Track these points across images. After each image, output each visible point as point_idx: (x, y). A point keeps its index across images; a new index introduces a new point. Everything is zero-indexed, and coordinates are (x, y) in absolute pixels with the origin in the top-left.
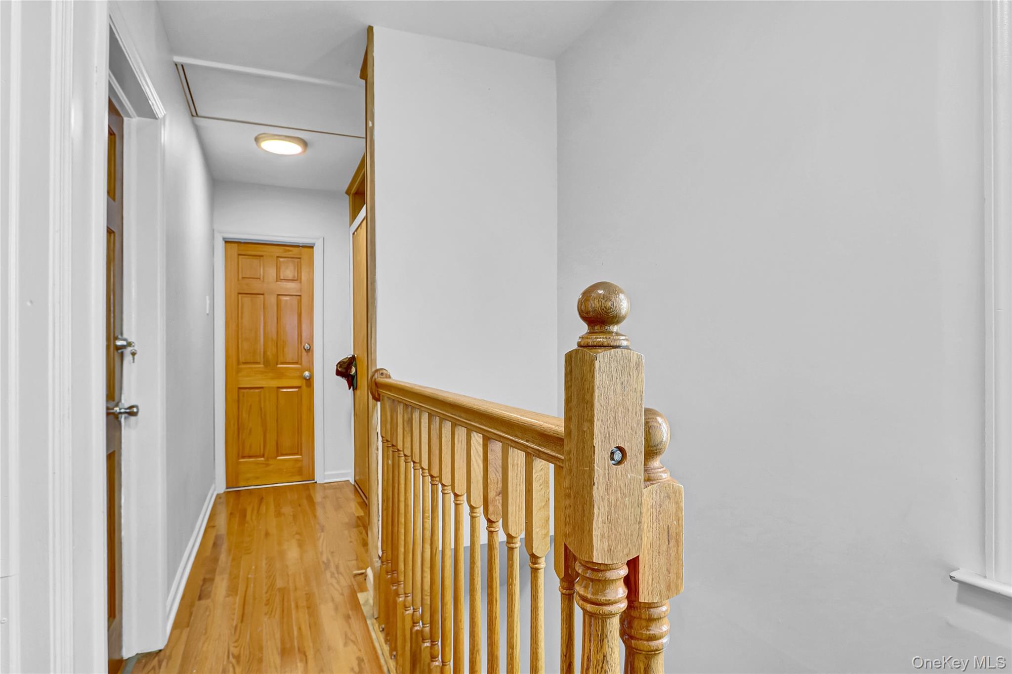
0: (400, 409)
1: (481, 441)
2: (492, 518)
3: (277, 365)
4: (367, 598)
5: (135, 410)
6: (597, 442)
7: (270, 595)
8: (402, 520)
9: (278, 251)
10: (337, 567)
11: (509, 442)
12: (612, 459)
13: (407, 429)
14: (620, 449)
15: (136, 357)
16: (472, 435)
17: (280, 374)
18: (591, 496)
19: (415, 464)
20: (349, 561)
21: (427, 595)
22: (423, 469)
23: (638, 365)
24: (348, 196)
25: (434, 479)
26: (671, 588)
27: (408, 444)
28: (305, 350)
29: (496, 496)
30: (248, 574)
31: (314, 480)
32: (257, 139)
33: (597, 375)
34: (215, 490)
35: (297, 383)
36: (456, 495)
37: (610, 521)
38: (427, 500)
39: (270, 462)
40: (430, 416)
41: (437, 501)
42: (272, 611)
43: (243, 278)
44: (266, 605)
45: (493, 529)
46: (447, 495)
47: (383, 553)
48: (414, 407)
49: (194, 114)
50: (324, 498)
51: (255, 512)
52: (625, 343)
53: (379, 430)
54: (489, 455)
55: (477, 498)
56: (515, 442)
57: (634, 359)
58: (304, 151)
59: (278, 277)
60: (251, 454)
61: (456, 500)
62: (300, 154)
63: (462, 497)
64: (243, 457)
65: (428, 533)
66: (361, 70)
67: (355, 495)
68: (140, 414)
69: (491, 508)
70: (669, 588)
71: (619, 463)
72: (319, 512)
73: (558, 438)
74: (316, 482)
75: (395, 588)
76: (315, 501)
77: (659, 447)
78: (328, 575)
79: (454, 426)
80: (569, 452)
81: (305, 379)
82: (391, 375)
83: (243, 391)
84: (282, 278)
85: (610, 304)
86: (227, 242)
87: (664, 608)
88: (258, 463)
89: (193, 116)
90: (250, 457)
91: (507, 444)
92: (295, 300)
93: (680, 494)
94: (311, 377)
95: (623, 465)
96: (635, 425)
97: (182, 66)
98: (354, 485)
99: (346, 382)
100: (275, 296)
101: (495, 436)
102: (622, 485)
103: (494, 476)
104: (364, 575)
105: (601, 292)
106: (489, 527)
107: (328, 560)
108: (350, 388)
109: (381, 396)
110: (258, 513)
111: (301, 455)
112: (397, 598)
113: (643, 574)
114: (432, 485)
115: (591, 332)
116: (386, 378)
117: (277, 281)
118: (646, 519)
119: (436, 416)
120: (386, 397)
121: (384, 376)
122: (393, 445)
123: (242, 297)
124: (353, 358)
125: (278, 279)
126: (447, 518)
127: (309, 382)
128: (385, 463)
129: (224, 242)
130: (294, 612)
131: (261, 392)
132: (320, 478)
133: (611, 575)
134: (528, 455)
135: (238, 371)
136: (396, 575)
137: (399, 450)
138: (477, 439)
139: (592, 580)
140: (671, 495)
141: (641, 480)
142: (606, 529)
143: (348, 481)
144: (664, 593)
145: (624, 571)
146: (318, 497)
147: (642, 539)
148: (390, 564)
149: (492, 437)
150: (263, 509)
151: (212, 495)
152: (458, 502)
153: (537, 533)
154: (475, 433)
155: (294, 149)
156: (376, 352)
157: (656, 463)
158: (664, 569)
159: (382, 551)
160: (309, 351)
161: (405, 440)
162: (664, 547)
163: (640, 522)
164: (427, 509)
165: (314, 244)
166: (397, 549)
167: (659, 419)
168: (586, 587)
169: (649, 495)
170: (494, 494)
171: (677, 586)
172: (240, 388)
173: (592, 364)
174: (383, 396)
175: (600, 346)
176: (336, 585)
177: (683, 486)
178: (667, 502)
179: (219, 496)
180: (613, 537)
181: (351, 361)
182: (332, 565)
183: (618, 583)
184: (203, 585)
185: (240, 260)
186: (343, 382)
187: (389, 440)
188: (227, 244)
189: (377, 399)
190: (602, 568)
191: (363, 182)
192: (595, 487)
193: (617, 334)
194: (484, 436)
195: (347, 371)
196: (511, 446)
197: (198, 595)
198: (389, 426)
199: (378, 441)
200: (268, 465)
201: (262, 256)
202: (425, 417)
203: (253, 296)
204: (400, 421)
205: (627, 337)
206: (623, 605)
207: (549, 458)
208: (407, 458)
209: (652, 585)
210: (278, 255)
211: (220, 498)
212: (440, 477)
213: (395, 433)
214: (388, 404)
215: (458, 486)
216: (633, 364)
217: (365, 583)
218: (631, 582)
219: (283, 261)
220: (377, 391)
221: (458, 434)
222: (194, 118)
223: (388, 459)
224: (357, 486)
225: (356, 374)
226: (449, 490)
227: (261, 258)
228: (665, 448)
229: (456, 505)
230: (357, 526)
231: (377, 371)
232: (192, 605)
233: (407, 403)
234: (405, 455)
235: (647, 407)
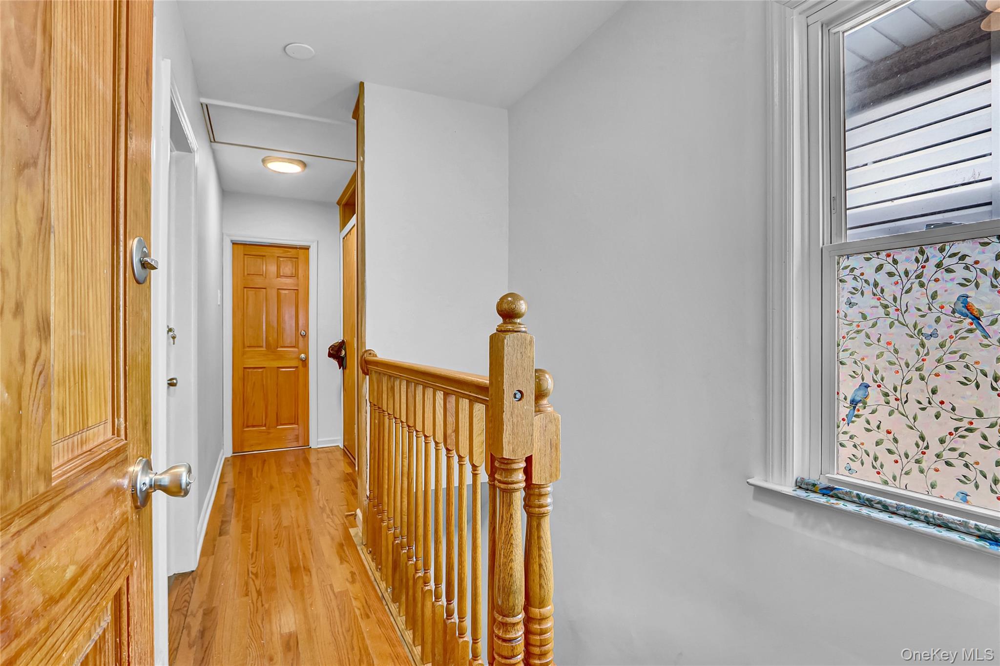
0: (385, 379)
1: (442, 397)
2: (450, 447)
3: (277, 348)
4: (357, 532)
5: (175, 381)
6: (505, 387)
7: (278, 531)
8: (386, 464)
9: (278, 252)
10: (331, 511)
11: (459, 394)
12: (515, 398)
13: (390, 394)
14: (520, 392)
15: (176, 339)
16: (437, 393)
17: (280, 357)
18: (502, 419)
19: (396, 420)
20: (341, 506)
21: (405, 515)
22: (402, 422)
23: (531, 342)
24: (339, 206)
25: (410, 428)
26: (553, 476)
27: (391, 406)
28: (302, 335)
29: (452, 433)
30: (259, 517)
31: (309, 446)
32: (264, 161)
33: (506, 348)
34: (223, 455)
35: (294, 363)
36: (426, 437)
37: (514, 434)
38: (405, 445)
39: (271, 431)
40: (408, 382)
41: (413, 445)
42: (280, 543)
43: (248, 274)
44: (275, 538)
45: (450, 455)
46: (420, 438)
47: (370, 493)
48: (395, 377)
49: (212, 140)
50: (318, 459)
51: (260, 471)
52: (524, 329)
53: (367, 398)
54: (447, 405)
55: (440, 437)
56: (462, 393)
57: (528, 338)
58: (303, 171)
59: (279, 274)
60: (254, 424)
61: (425, 440)
62: (300, 172)
63: (430, 438)
64: (248, 427)
65: (406, 469)
66: (353, 113)
67: (344, 457)
68: (178, 385)
69: (449, 441)
70: (551, 476)
71: (520, 400)
72: (314, 470)
73: (486, 387)
74: (311, 447)
75: (380, 517)
76: (311, 462)
77: (546, 391)
78: (325, 516)
79: (424, 388)
80: (492, 395)
81: (301, 360)
82: (377, 355)
83: (248, 370)
84: (282, 275)
85: (514, 306)
86: (234, 243)
87: (549, 489)
88: (260, 432)
89: (211, 142)
90: (253, 426)
91: (459, 396)
92: (293, 293)
93: (558, 420)
94: (307, 359)
95: (521, 401)
96: (529, 378)
97: (207, 105)
98: (343, 449)
99: (337, 362)
100: (276, 290)
101: (451, 391)
102: (521, 413)
103: (451, 419)
104: (355, 515)
105: (510, 299)
106: (447, 454)
107: (324, 505)
108: (340, 368)
109: (369, 371)
110: (262, 471)
111: (298, 424)
112: (382, 523)
113: (535, 467)
114: (409, 432)
115: (505, 323)
116: (373, 356)
117: (277, 278)
118: (536, 434)
119: (412, 382)
120: (373, 372)
121: (372, 355)
122: (379, 408)
123: (247, 291)
124: (343, 342)
125: (279, 276)
126: (419, 455)
127: (305, 363)
128: (373, 422)
129: (232, 244)
130: (298, 542)
131: (263, 371)
132: (313, 444)
133: (515, 466)
134: (470, 401)
135: (244, 353)
136: (381, 507)
137: (384, 411)
138: (440, 395)
139: (503, 469)
140: (552, 420)
141: (532, 410)
142: (511, 438)
143: (338, 446)
144: (548, 479)
145: (523, 465)
146: (313, 459)
147: (533, 445)
148: (376, 500)
149: (449, 392)
150: (266, 468)
151: (221, 459)
152: (427, 441)
153: (476, 450)
154: (438, 392)
155: (296, 169)
156: (365, 337)
157: (545, 402)
158: (548, 465)
159: (370, 491)
160: (305, 336)
161: (389, 402)
162: (548, 452)
163: (532, 435)
164: (405, 451)
165: (310, 246)
166: (382, 487)
167: (547, 376)
168: (501, 475)
169: (538, 420)
170: (451, 431)
171: (556, 476)
172: (244, 368)
173: (503, 342)
174: (371, 371)
175: (508, 331)
176: (331, 523)
177: (560, 416)
178: (550, 425)
179: (227, 460)
180: (515, 443)
181: (341, 344)
182: (327, 509)
183: (519, 471)
184: (221, 526)
185: (246, 259)
186: (335, 363)
187: (376, 404)
188: (236, 246)
189: (366, 373)
190: (509, 461)
191: (353, 194)
192: (504, 413)
193: (519, 324)
194: (444, 392)
195: (337, 354)
196: (461, 397)
197: (218, 532)
198: (375, 394)
199: (366, 406)
200: (269, 433)
201: (264, 256)
202: (404, 383)
203: (257, 290)
204: (385, 388)
205: (525, 326)
206: (523, 485)
207: (482, 401)
208: (390, 416)
209: (540, 474)
210: (278, 255)
211: (228, 461)
212: (415, 426)
213: (381, 399)
214: (374, 376)
215: (427, 430)
216: (528, 342)
217: (355, 521)
218: (528, 471)
219: (283, 261)
220: (367, 367)
221: (428, 394)
222: (212, 143)
223: (375, 419)
224: (346, 450)
225: (346, 356)
226: (421, 434)
227: (264, 257)
228: (549, 393)
229: (426, 443)
230: (346, 480)
231: (366, 351)
232: (215, 540)
233: (390, 374)
234: (389, 414)
235: (536, 368)
